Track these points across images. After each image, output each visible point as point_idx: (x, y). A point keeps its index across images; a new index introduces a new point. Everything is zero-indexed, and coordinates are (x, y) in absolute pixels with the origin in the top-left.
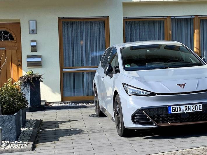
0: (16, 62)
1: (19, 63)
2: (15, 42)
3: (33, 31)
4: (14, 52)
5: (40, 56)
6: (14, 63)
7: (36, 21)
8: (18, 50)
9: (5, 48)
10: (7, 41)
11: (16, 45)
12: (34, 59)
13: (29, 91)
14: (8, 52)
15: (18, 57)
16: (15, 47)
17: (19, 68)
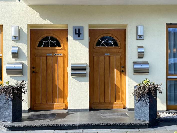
0: (119, 68)
1: (123, 69)
2: (119, 48)
3: (140, 36)
4: (118, 57)
5: (147, 63)
6: (117, 69)
7: (144, 26)
8: (121, 56)
9: (109, 54)
10: (111, 47)
11: (120, 51)
12: (141, 65)
13: (148, 104)
14: (112, 58)
15: (121, 63)
16: (118, 53)
17: (122, 75)
